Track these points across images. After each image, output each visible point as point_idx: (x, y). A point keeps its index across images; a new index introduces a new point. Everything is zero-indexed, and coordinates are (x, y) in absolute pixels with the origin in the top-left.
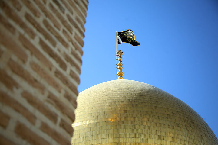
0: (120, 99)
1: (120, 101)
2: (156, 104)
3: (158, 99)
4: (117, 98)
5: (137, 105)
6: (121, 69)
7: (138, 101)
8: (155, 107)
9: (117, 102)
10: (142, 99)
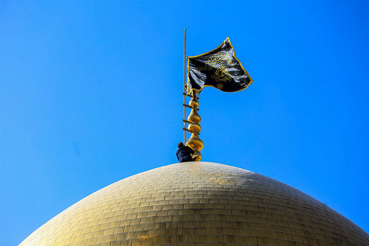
0: (138, 226)
1: (139, 230)
2: (235, 229)
3: (244, 214)
4: (132, 224)
5: (180, 238)
6: (197, 132)
7: (186, 226)
8: (231, 237)
9: (131, 233)
10: (197, 218)
